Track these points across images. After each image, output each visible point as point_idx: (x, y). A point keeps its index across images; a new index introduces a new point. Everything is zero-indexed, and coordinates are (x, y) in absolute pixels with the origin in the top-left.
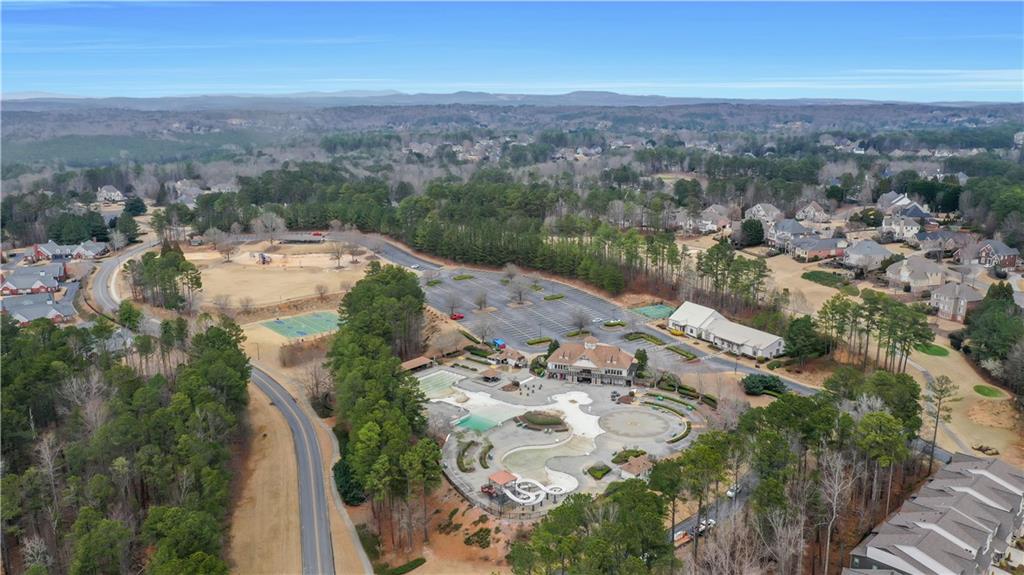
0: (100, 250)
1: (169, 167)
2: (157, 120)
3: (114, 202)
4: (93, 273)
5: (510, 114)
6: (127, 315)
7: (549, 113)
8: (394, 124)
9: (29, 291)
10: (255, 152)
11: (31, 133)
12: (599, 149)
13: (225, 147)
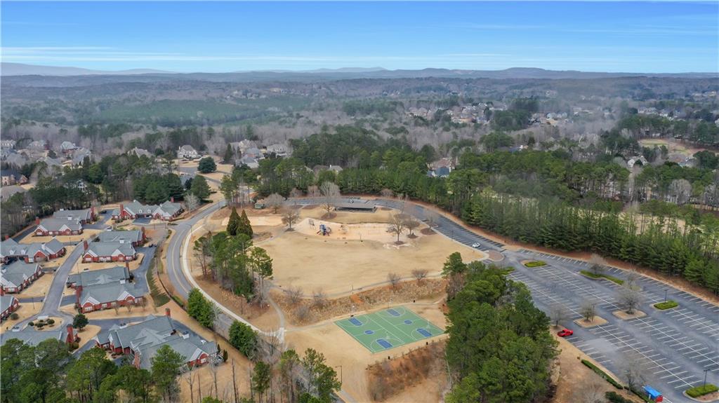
0: (176, 210)
1: (234, 129)
2: (223, 89)
3: (191, 159)
4: (168, 237)
5: (470, 84)
6: (196, 307)
7: (501, 84)
8: (388, 92)
9: (109, 259)
10: (295, 114)
11: (139, 98)
12: (565, 114)
13: (270, 109)
